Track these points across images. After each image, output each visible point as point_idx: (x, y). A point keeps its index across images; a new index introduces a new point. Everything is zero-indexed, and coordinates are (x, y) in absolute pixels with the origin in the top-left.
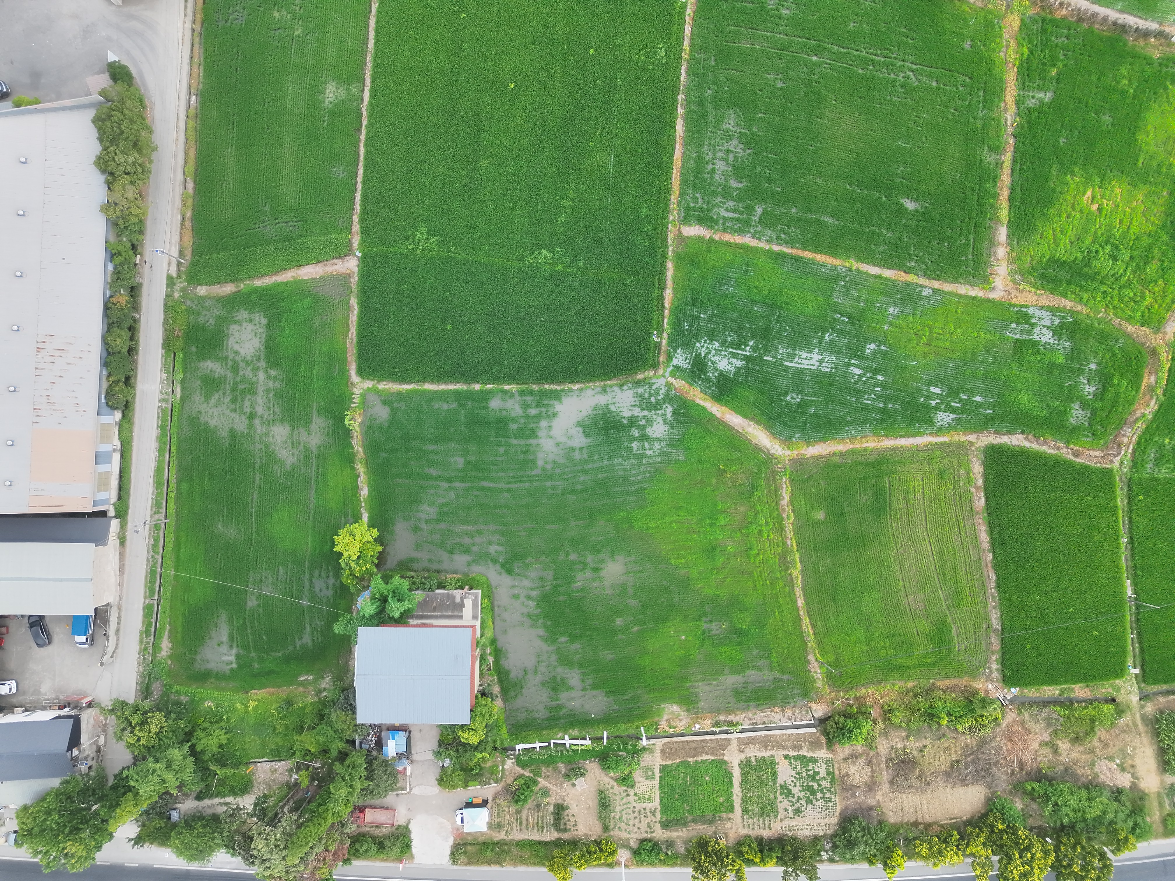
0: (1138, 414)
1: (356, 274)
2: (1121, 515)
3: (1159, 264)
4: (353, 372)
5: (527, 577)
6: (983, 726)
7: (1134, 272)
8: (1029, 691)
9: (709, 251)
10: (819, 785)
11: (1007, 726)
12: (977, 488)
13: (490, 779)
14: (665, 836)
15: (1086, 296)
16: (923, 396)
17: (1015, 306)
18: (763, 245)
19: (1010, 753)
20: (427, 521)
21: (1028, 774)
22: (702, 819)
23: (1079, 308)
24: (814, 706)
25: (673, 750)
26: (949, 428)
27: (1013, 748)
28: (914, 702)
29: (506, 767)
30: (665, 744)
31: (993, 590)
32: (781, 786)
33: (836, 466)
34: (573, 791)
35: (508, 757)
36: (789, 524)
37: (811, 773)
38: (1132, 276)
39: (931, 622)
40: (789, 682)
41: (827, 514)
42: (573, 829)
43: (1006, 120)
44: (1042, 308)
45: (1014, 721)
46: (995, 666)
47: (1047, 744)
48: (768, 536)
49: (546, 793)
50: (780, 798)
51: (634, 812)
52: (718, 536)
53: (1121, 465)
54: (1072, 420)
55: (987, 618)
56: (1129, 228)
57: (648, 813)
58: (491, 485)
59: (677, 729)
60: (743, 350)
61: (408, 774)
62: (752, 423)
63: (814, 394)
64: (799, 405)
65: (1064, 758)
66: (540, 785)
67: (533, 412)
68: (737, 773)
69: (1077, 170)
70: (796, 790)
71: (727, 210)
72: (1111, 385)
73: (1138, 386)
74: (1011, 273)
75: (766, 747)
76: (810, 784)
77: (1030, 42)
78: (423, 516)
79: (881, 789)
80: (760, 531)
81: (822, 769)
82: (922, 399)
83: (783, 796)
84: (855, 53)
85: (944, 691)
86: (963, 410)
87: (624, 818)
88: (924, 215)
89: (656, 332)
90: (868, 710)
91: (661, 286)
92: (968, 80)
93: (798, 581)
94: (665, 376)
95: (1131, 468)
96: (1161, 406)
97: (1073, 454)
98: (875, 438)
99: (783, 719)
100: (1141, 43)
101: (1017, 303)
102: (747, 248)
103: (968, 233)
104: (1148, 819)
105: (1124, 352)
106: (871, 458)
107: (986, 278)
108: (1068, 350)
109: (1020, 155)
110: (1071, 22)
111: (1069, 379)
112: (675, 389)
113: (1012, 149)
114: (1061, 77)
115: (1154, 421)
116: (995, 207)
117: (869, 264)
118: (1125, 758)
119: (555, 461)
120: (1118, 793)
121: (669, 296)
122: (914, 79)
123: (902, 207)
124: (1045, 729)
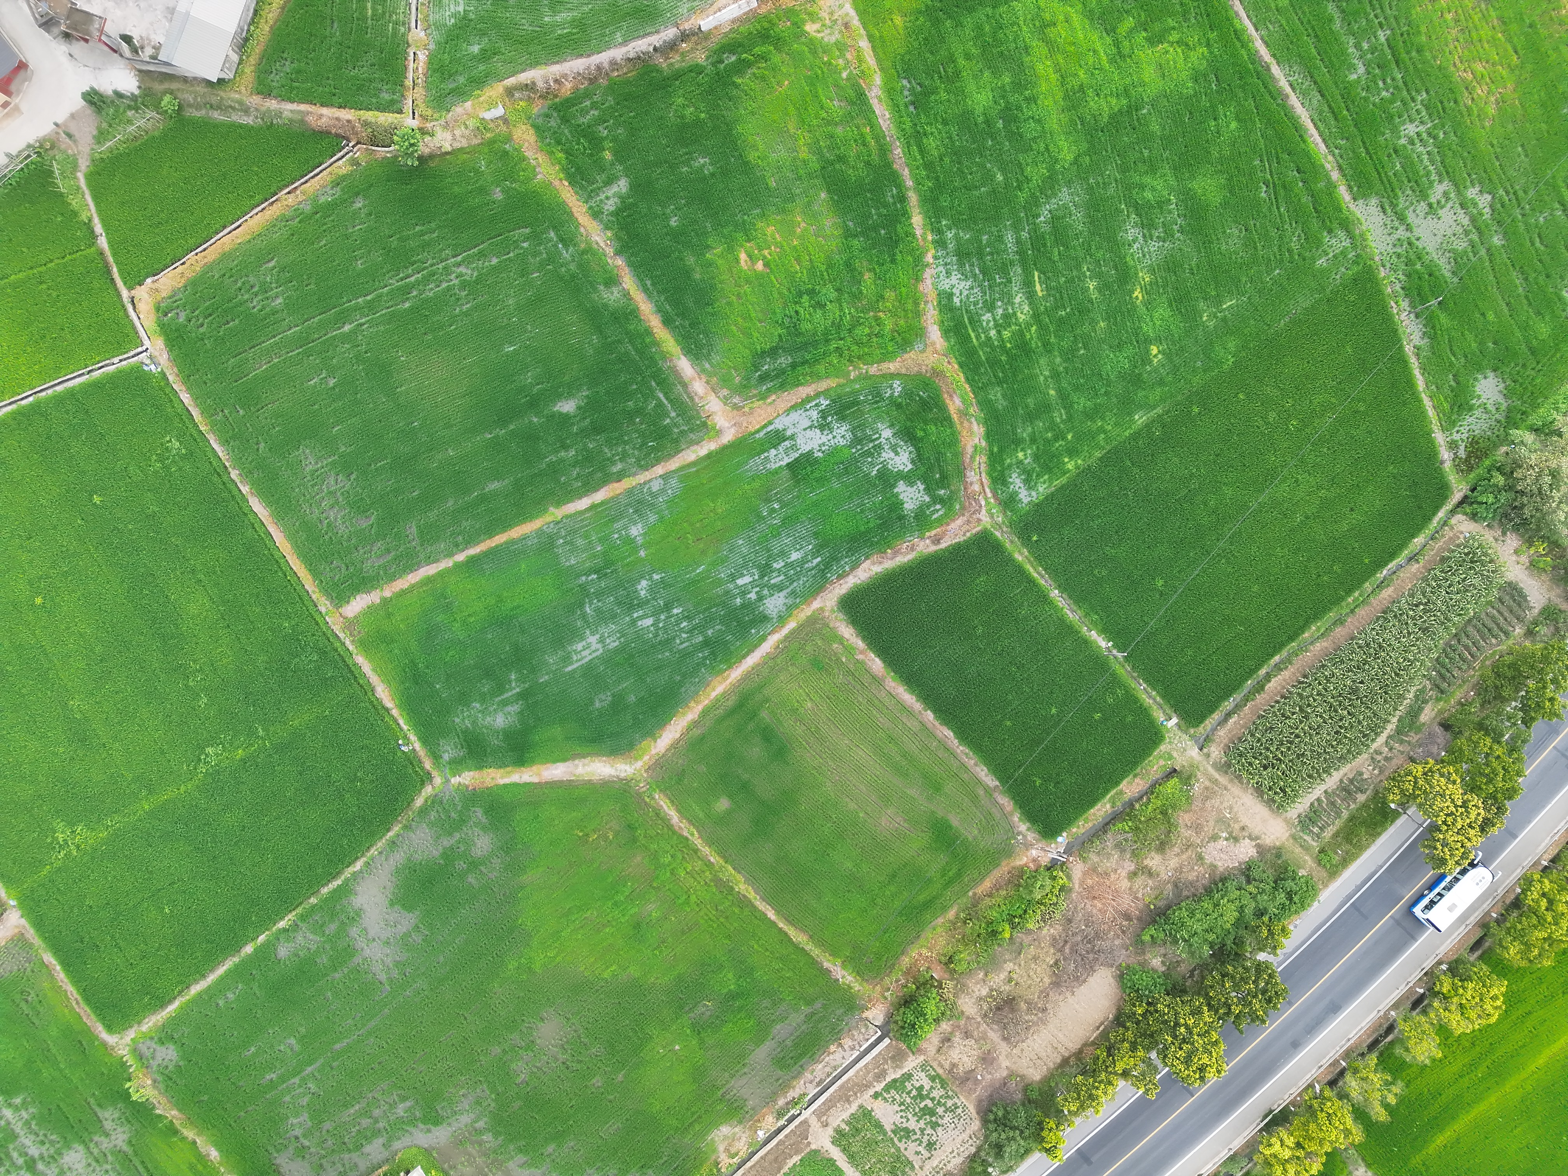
1: (28, 926)
2: (1031, 570)
3: (872, 275)
4: (105, 1035)
5: (462, 1113)
6: (1055, 904)
7: (851, 304)
8: (1078, 827)
9: (389, 615)
10: (933, 1099)
11: (1081, 885)
12: (863, 653)
15: (821, 368)
16: (735, 596)
17: (758, 431)
18: (446, 564)
19: (1103, 912)
20: (305, 1136)
21: (1139, 919)
23: (823, 385)
24: (866, 1014)
26: (790, 608)
27: (1104, 904)
28: (968, 931)
31: (961, 748)
32: (893, 1131)
33: (702, 739)
36: (697, 840)
37: (914, 1093)
38: (852, 310)
39: (922, 832)
40: (825, 1008)
41: (730, 797)
43: (597, 243)
44: (788, 412)
45: (1085, 874)
46: (1023, 827)
47: (1135, 874)
48: (686, 868)
50: (902, 1145)
52: (632, 911)
53: (992, 517)
55: (979, 782)
56: (811, 261)
59: (741, 1153)
60: (511, 689)
62: (577, 762)
63: (621, 681)
64: (614, 705)
65: (1165, 874)
67: (332, 928)
68: (836, 1153)
69: (710, 240)
70: (912, 1124)
71: (379, 556)
72: (921, 439)
73: (948, 419)
74: (725, 400)
75: (848, 1101)
76: (922, 1105)
77: (559, 143)
78: (298, 1132)
79: (1000, 1053)
80: (672, 872)
81: (922, 1080)
82: (738, 600)
83: (904, 1140)
84: (385, 290)
85: (990, 895)
86: (790, 580)
88: (590, 407)
89: (400, 742)
90: (928, 976)
91: (367, 689)
92: (528, 231)
93: (751, 895)
94: (448, 781)
95: (1005, 514)
96: (986, 423)
97: (933, 542)
98: (719, 678)
99: (846, 1055)
100: (676, 58)
101: (757, 427)
102: (429, 580)
103: (652, 391)
104: (1302, 872)
105: (908, 394)
106: (730, 703)
107: (704, 424)
108: (849, 436)
109: (640, 269)
110: (586, 89)
111: (872, 464)
112: (467, 787)
113: (627, 269)
114: (620, 156)
115: (990, 444)
116: (656, 343)
117: (573, 501)
118: (1229, 825)
119: (397, 963)
120: (1247, 872)
121: (384, 694)
122: (469, 272)
123: (561, 415)
124: (1122, 858)
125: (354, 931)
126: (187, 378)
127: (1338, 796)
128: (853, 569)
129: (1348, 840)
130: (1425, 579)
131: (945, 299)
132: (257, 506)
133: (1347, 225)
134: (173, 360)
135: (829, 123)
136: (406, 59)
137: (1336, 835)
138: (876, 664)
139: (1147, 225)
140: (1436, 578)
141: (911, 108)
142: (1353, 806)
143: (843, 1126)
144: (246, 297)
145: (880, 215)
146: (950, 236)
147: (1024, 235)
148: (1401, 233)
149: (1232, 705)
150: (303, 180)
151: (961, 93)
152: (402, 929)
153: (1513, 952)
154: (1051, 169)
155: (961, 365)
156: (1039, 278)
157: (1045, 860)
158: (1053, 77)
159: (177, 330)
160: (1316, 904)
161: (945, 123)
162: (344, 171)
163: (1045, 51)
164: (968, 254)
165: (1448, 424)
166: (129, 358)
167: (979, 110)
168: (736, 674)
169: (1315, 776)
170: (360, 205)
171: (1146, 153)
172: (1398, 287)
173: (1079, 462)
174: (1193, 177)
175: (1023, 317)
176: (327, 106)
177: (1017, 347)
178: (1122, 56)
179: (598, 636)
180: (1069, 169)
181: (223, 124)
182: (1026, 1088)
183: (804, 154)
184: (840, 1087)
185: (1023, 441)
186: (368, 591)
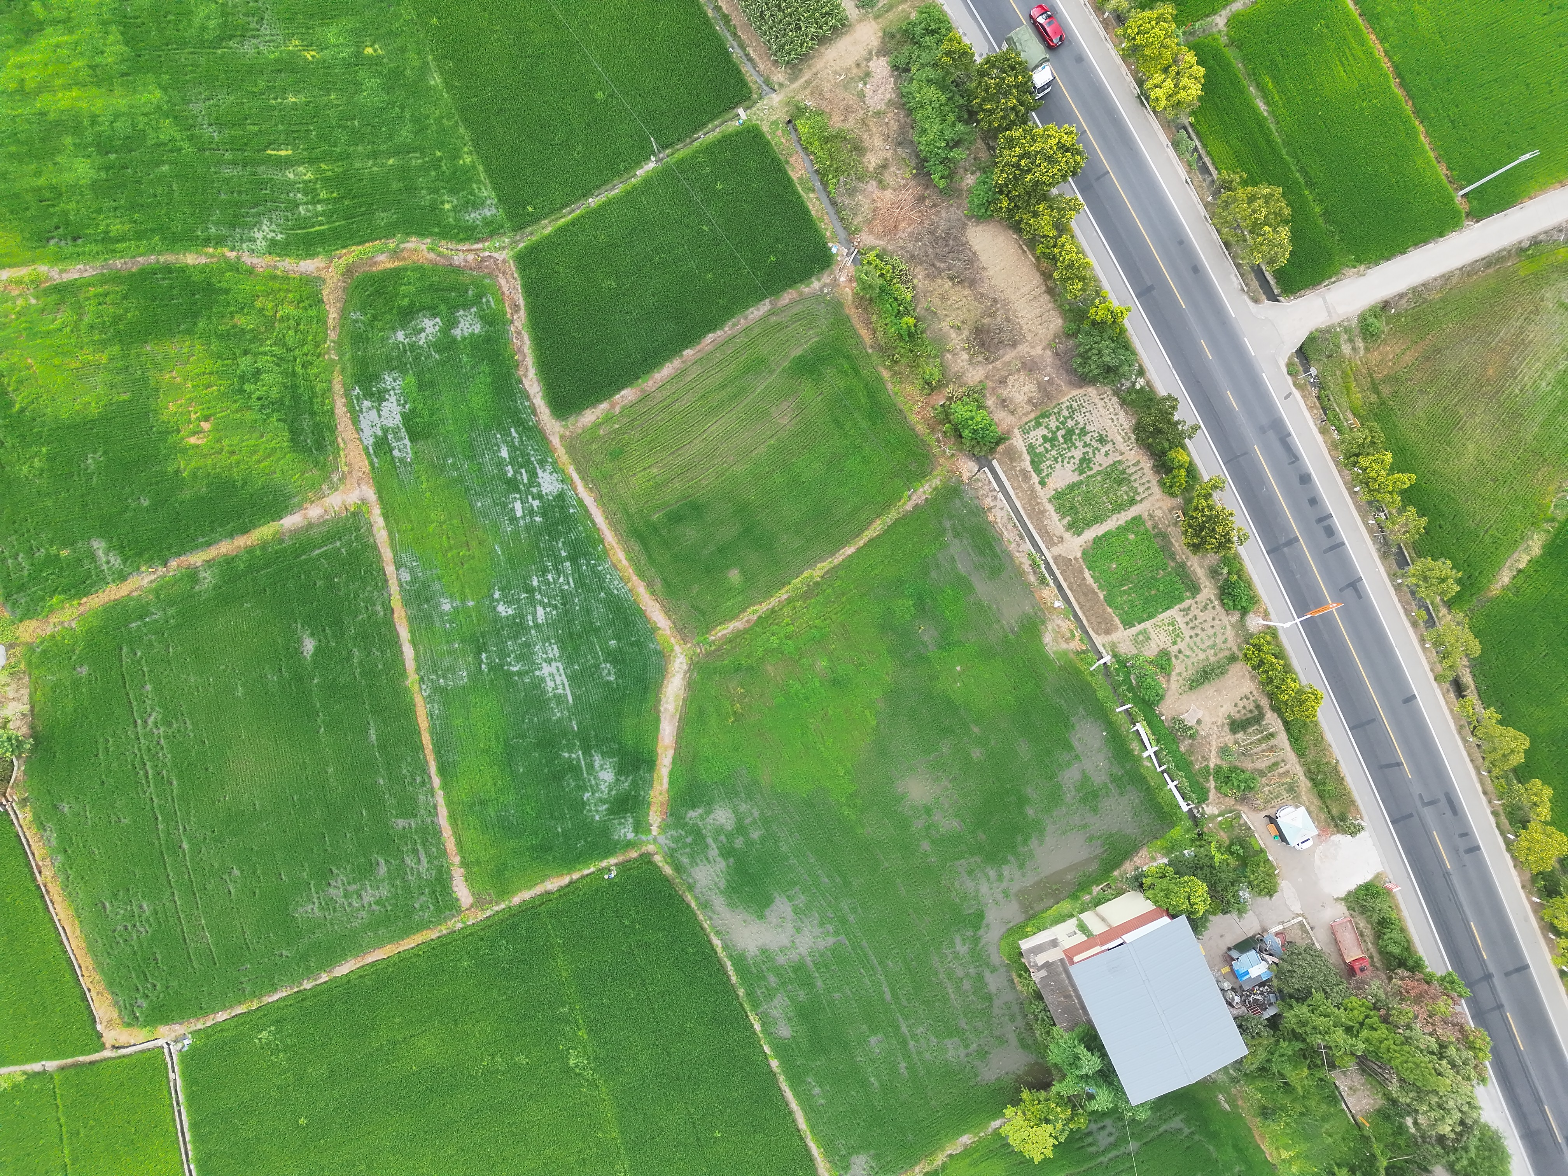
0: (432, 256)
2: (563, 220)
3: (237, 316)
5: (977, 890)
6: (894, 268)
7: (262, 343)
8: (826, 229)
9: (478, 862)
10: (1058, 429)
11: (881, 239)
12: (613, 406)
13: (1240, 825)
14: (1208, 584)
15: (319, 387)
16: (533, 521)
17: (372, 464)
18: (440, 798)
20: (967, 1046)
21: (927, 187)
22: (1166, 549)
23: (338, 388)
24: (966, 476)
25: (1099, 620)
26: (556, 469)
27: (904, 219)
28: (904, 361)
29: (1216, 812)
30: (1097, 633)
31: (726, 329)
32: (1081, 473)
33: (666, 583)
34: (1207, 720)
35: (1202, 815)
36: (762, 608)
37: (1048, 445)
38: (268, 342)
39: (799, 385)
40: (951, 517)
41: (728, 566)
42: (1252, 698)
43: (151, 582)
44: (359, 430)
45: (871, 232)
46: (816, 285)
47: (880, 182)
48: (788, 625)
49: (1224, 751)
50: (1096, 468)
51: (1197, 635)
52: (818, 684)
53: (504, 248)
54: (477, 329)
55: (763, 319)
56: (211, 373)
57: (1190, 616)
58: (886, 989)
59: (1072, 627)
60: (578, 759)
61: (1280, 927)
62: (662, 709)
63: (592, 650)
64: (614, 662)
65: (887, 153)
66: (1219, 762)
67: (772, 980)
68: (1090, 534)
69: (170, 469)
70: (1078, 454)
71: (419, 861)
72: (412, 304)
73: (397, 272)
74: (333, 488)
75: (1043, 512)
76: (1061, 440)
77: (43, 599)
78: (962, 1052)
79: (1028, 353)
80: (788, 637)
81: (1037, 435)
83: (1091, 465)
84: (156, 800)
85: (874, 331)
86: (527, 464)
87: (1210, 643)
88: (313, 624)
89: (606, 877)
90: (940, 410)
91: (546, 898)
92: (125, 650)
93: (825, 566)
94: (655, 839)
95: (502, 235)
96: (408, 234)
97: (517, 311)
98: (611, 553)
99: (999, 505)
101: (367, 463)
102: (453, 818)
103: (310, 560)
104: (914, 16)
105: (365, 306)
106: (637, 548)
107: (354, 514)
108: (395, 375)
109: (187, 545)
111: (428, 357)
112: (663, 820)
113: (183, 558)
114: (68, 541)
115: (430, 234)
116: (264, 545)
117: (403, 661)
118: (852, 78)
119: (822, 924)
120: (901, 70)
121: (553, 884)
122: (155, 714)
123: (315, 654)
124: (862, 192)
125: (781, 959)
126: (202, 1011)
128: (528, 397)
131: (273, 247)
132: (343, 969)
134: (182, 1020)
135: (77, 327)
138: (628, 395)
139: (244, 33)
141: (80, 241)
143: (1065, 521)
144: (134, 936)
145: (180, 296)
147: (228, 156)
149: (738, 50)
151: (74, 188)
154: (166, 115)
155: (344, 247)
156: (274, 150)
157: (852, 270)
158: (74, 93)
159: (153, 1010)
160: (946, 8)
161: (99, 211)
162: (30, 816)
163: (47, 96)
164: (235, 216)
166: (172, 1064)
167: (93, 174)
168: (609, 537)
170: (66, 807)
171: (170, 17)
173: (466, 149)
175: (309, 174)
177: (338, 187)
178: (68, 20)
180: (170, 97)
182: (1066, 334)
183: (105, 358)
184: (1029, 517)
185: (434, 201)
186: (451, 878)
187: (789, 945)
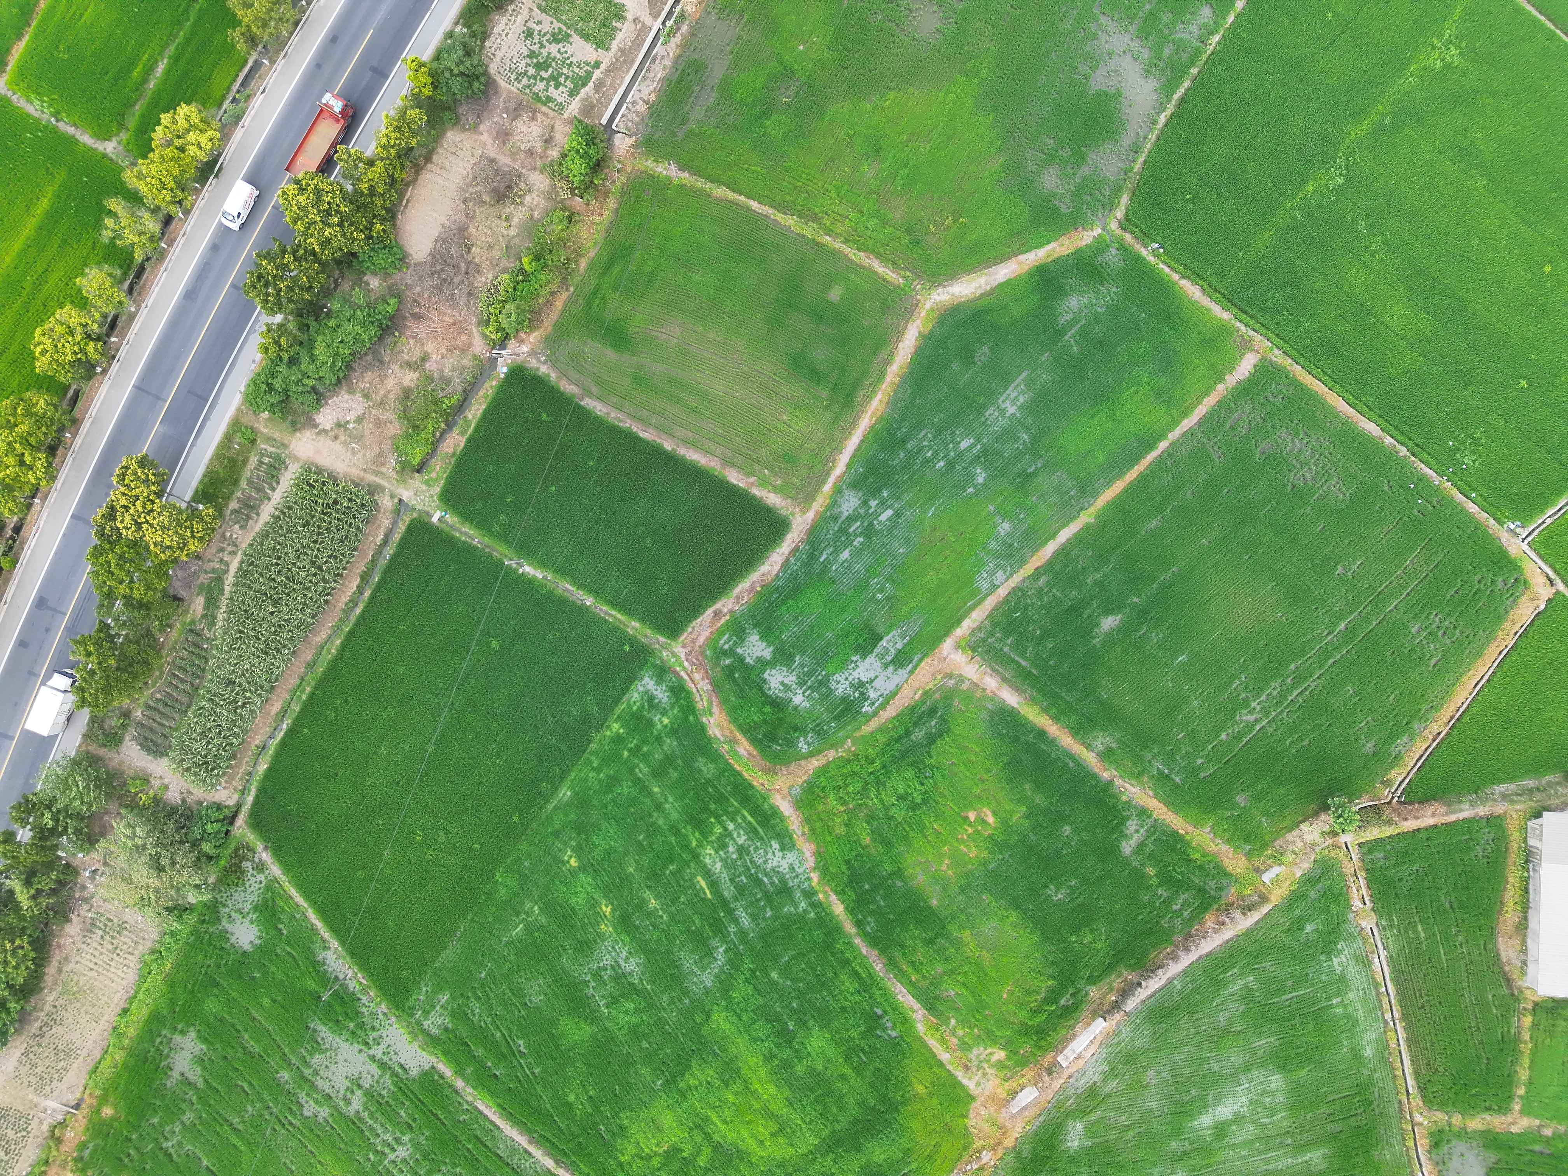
2: (619, 616)
3: (864, 843)
6: (489, 305)
7: (873, 809)
8: (491, 387)
9: (1213, 367)
10: (542, 79)
11: (471, 332)
12: (751, 483)
15: (882, 739)
16: (890, 497)
17: (921, 660)
18: (1174, 435)
21: (404, 318)
23: (874, 724)
24: (632, 140)
26: (834, 503)
27: (443, 321)
28: (563, 252)
31: (628, 424)
32: (569, 36)
33: (876, 350)
36: (850, 252)
37: (562, 80)
38: (870, 803)
39: (638, 332)
40: (673, 133)
41: (830, 304)
43: (1133, 785)
44: (899, 687)
45: (471, 345)
46: (544, 369)
47: (423, 360)
48: (851, 220)
50: (556, 25)
52: (887, 163)
53: (674, 654)
55: (599, 399)
56: (925, 836)
60: (1073, 336)
62: (988, 288)
63: (971, 380)
64: (970, 355)
65: (394, 369)
67: (1167, 52)
69: (1027, 824)
70: (553, 49)
71: (1241, 420)
72: (764, 704)
73: (745, 732)
74: (961, 679)
75: (622, 51)
76: (550, 70)
77: (1201, 867)
79: (493, 145)
80: (861, 214)
81: (558, 95)
82: (885, 494)
83: (556, 31)
84: (1318, 673)
85: (553, 293)
86: (843, 531)
88: (1087, 630)
89: (1161, 250)
90: (586, 196)
91: (1210, 290)
92: (1202, 775)
94: (1104, 229)
95: (662, 661)
96: (709, 740)
97: (720, 611)
98: (879, 413)
99: (638, 95)
100: (1117, 983)
101: (923, 664)
102: (1185, 414)
103: (1034, 664)
104: (266, 415)
105: (791, 743)
106: (861, 394)
107: (974, 650)
108: (833, 685)
109: (1083, 775)
110: (1192, 926)
111: (802, 666)
112: (1084, 229)
113: (1096, 770)
114: (1138, 876)
115: (698, 722)
116: (1045, 710)
117: (1075, 535)
118: (350, 436)
119: (1095, 37)
120: (319, 397)
121: (1192, 291)
122: (1244, 718)
123: (1113, 613)
124: (441, 371)
125: (1146, 54)
126: (1477, 527)
127: (256, 499)
128: (787, 561)
129: (233, 461)
130: (245, 732)
131: (787, 843)
132: (1372, 429)
133: (432, 1041)
134: (1496, 540)
135: (953, 971)
136: (1371, 896)
137: (245, 462)
138: (734, 478)
139: (620, 977)
140: (236, 735)
141: (879, 1011)
142: (239, 494)
143: (618, 25)
144: (1447, 623)
145: (874, 901)
146: (803, 904)
147: (732, 929)
148: (378, 1051)
149: (385, 552)
150: (1430, 750)
151: (838, 1042)
152: (1102, 71)
153: (41, 403)
154: (729, 999)
155: (751, 786)
156: (705, 893)
157: (512, 344)
158: (757, 1086)
159: (1501, 568)
160: (242, 389)
161: (843, 1009)
162: (1394, 772)
163: (773, 1107)
164: (780, 893)
165: (272, 886)
166: (1537, 527)
167: (816, 1032)
168: (865, 423)
169: (286, 510)
170: (1369, 745)
171: (645, 1044)
172: (364, 1000)
173: (608, 733)
174: (593, 1037)
175: (708, 851)
176: (1431, 827)
177: (704, 821)
178: (698, 1126)
179: (1007, 414)
180: (712, 1005)
181: (1522, 776)
182: (456, 121)
183: (966, 935)
184: (632, 62)
185: (668, 735)
186: (1239, 383)
187: (1128, 56)
